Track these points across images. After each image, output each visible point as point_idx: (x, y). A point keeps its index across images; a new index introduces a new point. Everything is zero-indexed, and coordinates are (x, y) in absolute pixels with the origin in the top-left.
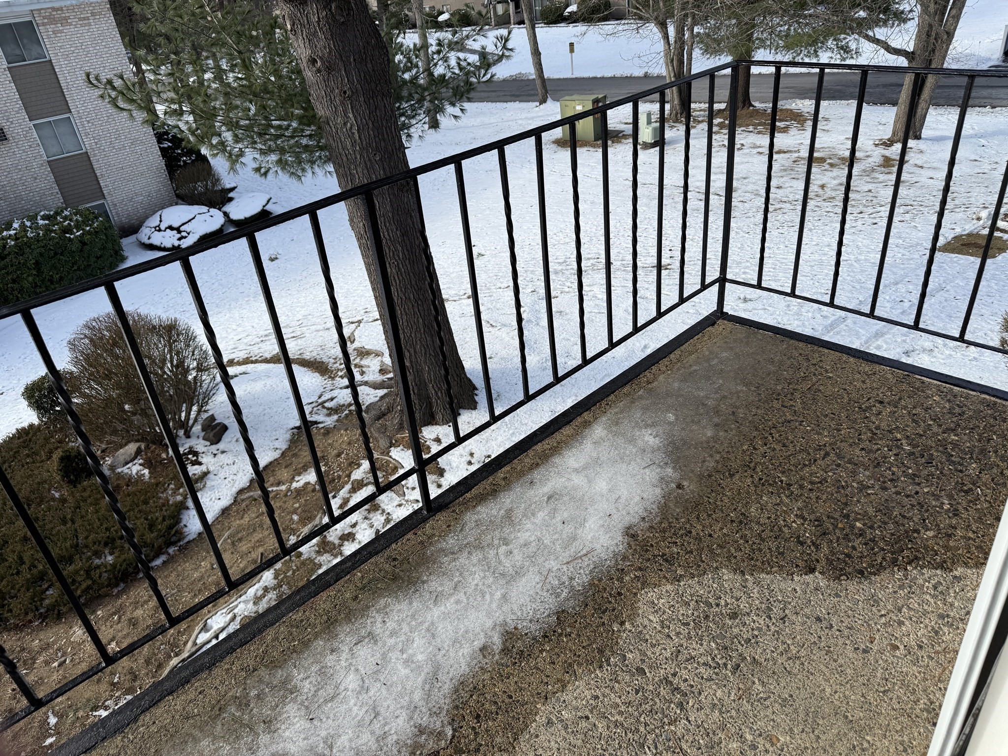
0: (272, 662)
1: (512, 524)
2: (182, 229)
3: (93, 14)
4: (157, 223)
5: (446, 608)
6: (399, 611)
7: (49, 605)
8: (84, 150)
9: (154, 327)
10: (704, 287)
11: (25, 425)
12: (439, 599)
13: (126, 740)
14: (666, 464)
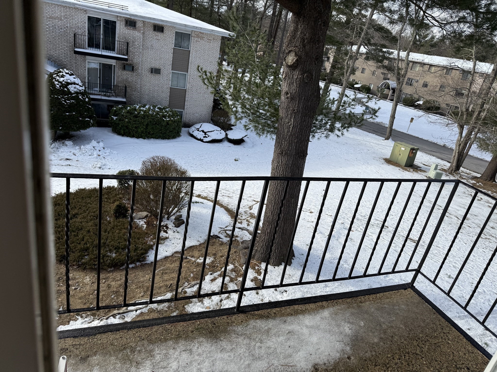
0: (150, 340)
1: (268, 335)
2: (207, 133)
3: (214, 39)
4: (199, 127)
5: (224, 356)
6: (206, 347)
7: (84, 262)
8: (185, 88)
9: (177, 170)
10: (407, 270)
11: (112, 185)
12: (223, 350)
13: (88, 341)
14: (348, 344)
